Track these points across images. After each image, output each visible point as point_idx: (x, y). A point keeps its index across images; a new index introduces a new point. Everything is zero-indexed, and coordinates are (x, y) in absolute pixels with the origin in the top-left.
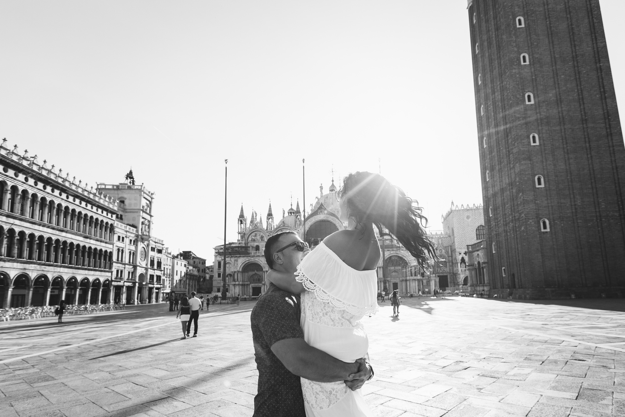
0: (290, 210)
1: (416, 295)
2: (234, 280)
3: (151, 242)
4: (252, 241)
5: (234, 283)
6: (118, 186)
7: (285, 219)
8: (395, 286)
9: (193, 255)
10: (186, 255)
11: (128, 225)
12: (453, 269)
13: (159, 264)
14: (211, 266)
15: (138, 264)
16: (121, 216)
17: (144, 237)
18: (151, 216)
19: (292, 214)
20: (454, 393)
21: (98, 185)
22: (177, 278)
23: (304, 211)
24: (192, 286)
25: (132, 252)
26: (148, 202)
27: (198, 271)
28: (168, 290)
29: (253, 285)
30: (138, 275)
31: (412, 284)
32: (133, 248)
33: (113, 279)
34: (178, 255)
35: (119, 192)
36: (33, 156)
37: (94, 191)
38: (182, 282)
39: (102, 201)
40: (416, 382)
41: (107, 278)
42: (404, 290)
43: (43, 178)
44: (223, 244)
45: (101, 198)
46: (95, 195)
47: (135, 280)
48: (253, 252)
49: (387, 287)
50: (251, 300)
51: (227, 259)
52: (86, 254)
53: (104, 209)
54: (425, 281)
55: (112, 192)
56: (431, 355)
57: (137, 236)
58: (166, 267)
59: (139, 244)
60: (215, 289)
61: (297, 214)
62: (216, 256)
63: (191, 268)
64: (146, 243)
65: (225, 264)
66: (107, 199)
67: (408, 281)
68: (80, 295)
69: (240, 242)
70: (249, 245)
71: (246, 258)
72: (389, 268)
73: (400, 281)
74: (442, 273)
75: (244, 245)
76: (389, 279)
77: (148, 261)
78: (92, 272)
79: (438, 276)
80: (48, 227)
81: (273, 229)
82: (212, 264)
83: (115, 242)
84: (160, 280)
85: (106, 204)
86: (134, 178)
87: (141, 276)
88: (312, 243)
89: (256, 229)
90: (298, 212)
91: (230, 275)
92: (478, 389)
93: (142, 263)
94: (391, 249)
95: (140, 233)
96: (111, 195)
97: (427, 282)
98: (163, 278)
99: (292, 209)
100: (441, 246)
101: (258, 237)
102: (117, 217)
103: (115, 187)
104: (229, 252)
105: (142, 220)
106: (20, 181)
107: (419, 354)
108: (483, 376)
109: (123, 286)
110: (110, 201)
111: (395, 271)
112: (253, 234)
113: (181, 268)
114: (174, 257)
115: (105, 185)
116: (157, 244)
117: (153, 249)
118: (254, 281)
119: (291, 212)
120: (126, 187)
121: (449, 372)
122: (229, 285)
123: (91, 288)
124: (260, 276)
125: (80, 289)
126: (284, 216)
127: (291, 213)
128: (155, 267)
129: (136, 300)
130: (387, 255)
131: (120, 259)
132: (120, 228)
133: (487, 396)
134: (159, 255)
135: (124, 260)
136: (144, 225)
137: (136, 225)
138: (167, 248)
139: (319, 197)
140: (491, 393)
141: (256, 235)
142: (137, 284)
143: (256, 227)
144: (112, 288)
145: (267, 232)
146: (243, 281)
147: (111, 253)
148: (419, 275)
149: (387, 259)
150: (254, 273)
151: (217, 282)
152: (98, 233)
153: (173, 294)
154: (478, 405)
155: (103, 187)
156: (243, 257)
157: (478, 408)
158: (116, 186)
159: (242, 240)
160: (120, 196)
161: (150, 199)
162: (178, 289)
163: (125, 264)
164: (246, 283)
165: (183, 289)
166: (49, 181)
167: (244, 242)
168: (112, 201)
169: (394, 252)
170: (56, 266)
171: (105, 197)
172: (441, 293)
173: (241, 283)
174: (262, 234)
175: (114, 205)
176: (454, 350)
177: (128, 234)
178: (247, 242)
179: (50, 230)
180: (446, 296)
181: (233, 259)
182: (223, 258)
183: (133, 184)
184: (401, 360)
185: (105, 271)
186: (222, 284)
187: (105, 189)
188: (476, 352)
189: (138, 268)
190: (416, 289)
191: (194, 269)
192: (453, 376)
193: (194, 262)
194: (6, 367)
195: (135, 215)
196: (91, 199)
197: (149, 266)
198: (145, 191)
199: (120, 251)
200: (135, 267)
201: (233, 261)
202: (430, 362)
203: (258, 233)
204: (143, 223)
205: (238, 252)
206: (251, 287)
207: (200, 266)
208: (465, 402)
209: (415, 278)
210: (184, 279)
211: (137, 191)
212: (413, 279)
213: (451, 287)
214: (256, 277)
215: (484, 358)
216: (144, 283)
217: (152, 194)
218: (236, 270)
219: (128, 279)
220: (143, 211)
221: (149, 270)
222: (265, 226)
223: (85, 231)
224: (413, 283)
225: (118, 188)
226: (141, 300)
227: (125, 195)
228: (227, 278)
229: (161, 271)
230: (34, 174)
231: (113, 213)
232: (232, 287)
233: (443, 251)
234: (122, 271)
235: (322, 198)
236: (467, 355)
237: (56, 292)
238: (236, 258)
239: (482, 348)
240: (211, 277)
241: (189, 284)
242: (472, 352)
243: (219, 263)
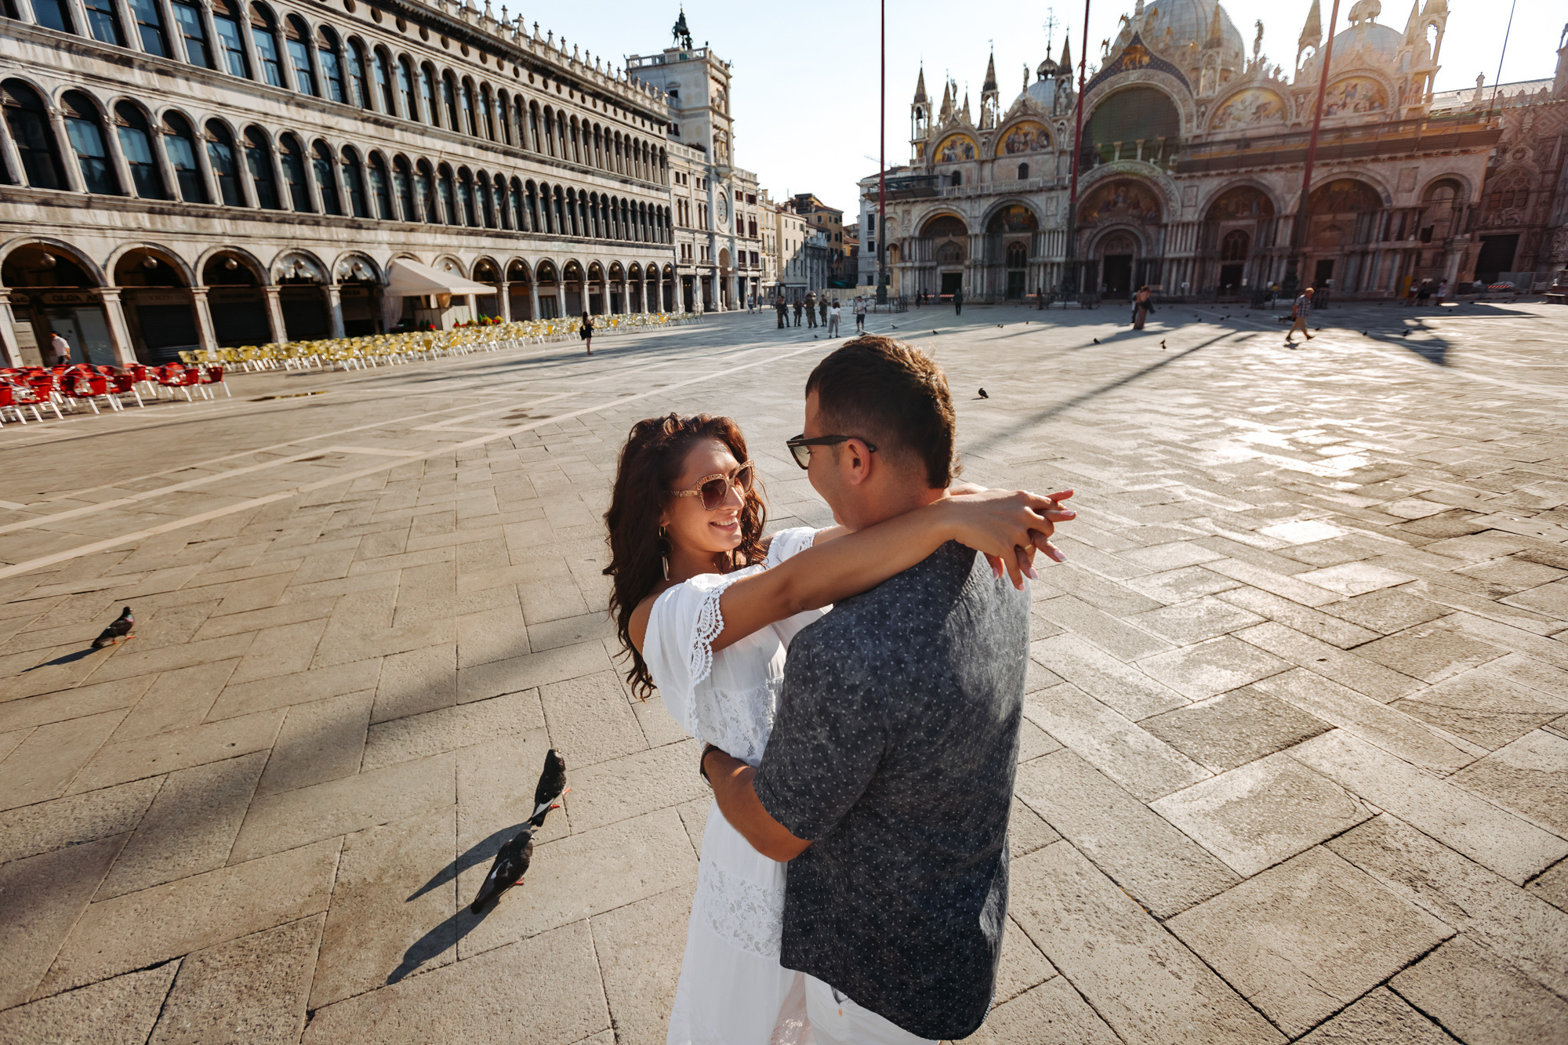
0: (1043, 64)
1: (1386, 295)
2: (903, 259)
3: (734, 179)
4: (943, 160)
5: (903, 265)
6: (661, 58)
7: (1028, 95)
8: (1325, 268)
9: (816, 203)
10: (802, 204)
11: (690, 146)
12: (1548, 213)
13: (753, 226)
14: (854, 225)
15: (716, 230)
16: (676, 126)
17: (721, 170)
18: (730, 120)
19: (1050, 76)
20: (1417, 594)
21: (628, 61)
22: (787, 255)
23: (1083, 65)
24: (817, 271)
25: (703, 204)
26: (721, 88)
27: (829, 238)
28: (772, 283)
29: (943, 268)
30: (717, 253)
31: (1380, 264)
32: (703, 196)
33: (678, 263)
34: (786, 204)
35: (666, 71)
36: (516, 18)
37: (624, 77)
38: (798, 263)
39: (639, 99)
40: (1315, 553)
41: (668, 260)
42: (1349, 282)
43: (539, 63)
44: (879, 171)
45: (636, 92)
46: (625, 85)
47: (713, 263)
48: (944, 189)
49: (1298, 275)
50: (939, 303)
51: (887, 209)
52: (629, 215)
53: (645, 116)
54: (1427, 255)
55: (654, 73)
56: (1381, 484)
57: (708, 169)
58: (766, 232)
59: (714, 185)
60: (863, 278)
61: (1064, 77)
62: (862, 203)
63: (813, 232)
64: (725, 183)
65: (883, 221)
66: (647, 93)
67: (1370, 257)
68: (631, 294)
69: (917, 165)
70: (937, 172)
71: (928, 205)
72: (1315, 218)
73: (1345, 255)
74: (1500, 227)
75: (924, 173)
76: (1307, 249)
77: (732, 221)
78: (643, 251)
79: (1482, 238)
80: (565, 167)
81: (995, 126)
82: (855, 221)
83: (671, 186)
84: (757, 261)
85: (647, 103)
86: (690, 30)
87: (724, 252)
88: (1095, 157)
89: (954, 128)
90: (1066, 68)
91: (894, 246)
92: (1493, 592)
93: (723, 227)
94: (1336, 161)
95: (713, 164)
96: (654, 82)
97: (1435, 256)
98: (761, 256)
99: (1048, 61)
100: (1524, 139)
101: (959, 150)
102: (669, 131)
103: (658, 61)
104: (892, 192)
105: (713, 132)
106: (507, 78)
107: (1345, 479)
108: (1527, 559)
109: (695, 277)
110: (652, 94)
111: (1333, 227)
112: (947, 143)
113: (794, 232)
114: (781, 210)
115: (640, 59)
116: (745, 184)
117: (739, 196)
118: (946, 259)
119: (1047, 69)
120: (678, 58)
121: (1422, 535)
122: (891, 270)
123: (646, 281)
124: (960, 248)
125: (631, 284)
126: (1025, 86)
127: (1045, 73)
128: (747, 234)
129: (719, 303)
130: (1318, 178)
131: (684, 222)
132: (678, 155)
133: (1516, 615)
134: (751, 208)
135: (690, 223)
136: (718, 144)
137: (703, 145)
138: (765, 191)
139: (1131, 15)
140: (1532, 609)
141: (952, 147)
142: (718, 271)
143: (955, 123)
144: (678, 280)
145: (981, 135)
146: (921, 260)
147: (668, 209)
148: (1412, 238)
149: (1315, 192)
150: (945, 240)
151: (867, 262)
152: (642, 169)
153: (783, 290)
154: (1477, 636)
155: (637, 63)
156: (923, 202)
157: (1473, 642)
158: (658, 57)
159: (921, 161)
160: (669, 80)
161: (722, 78)
162: (791, 279)
163: (693, 232)
164: (929, 264)
165: (800, 279)
166: (550, 68)
167: (924, 165)
168: (655, 95)
169: (1345, 169)
170: (588, 242)
171: (643, 88)
172: (1476, 290)
173: (917, 264)
174: (967, 141)
175: (660, 104)
176: (1459, 475)
177: (693, 167)
178: (931, 165)
179: (568, 174)
180: (1490, 300)
181: (900, 209)
182: (879, 207)
183: (689, 47)
184: (1291, 488)
185: (662, 248)
186: (877, 267)
187: (642, 68)
188: (1532, 490)
189: (716, 237)
190: (1389, 278)
191: (820, 234)
192: (1429, 548)
193: (819, 218)
194: (560, 431)
195: (699, 121)
196: (621, 97)
197: (736, 234)
198: (713, 61)
199: (683, 204)
200: (711, 236)
201: (900, 214)
202: (1370, 502)
203: (958, 139)
204: (716, 140)
205: (912, 191)
206: (938, 272)
207: (831, 226)
208: (1440, 623)
209: (1398, 245)
210: (802, 257)
211: (698, 63)
212: (1388, 250)
213: (1520, 269)
214: (950, 250)
215: (1552, 509)
216: (730, 269)
217: (727, 66)
218: (906, 235)
219: (702, 262)
220: (714, 111)
221: (736, 241)
222: (975, 119)
223: (620, 170)
224: (1384, 260)
225: (663, 62)
226: (728, 304)
227: (678, 78)
228: (888, 253)
229: (758, 241)
230: (525, 57)
231: (661, 123)
232: (897, 275)
233: (1531, 153)
234: (689, 246)
235: (1138, 17)
236: (1495, 495)
237: (597, 290)
238: (906, 207)
239: (1556, 479)
240: (855, 251)
241: (811, 268)
242: (1516, 486)
243: (871, 218)
